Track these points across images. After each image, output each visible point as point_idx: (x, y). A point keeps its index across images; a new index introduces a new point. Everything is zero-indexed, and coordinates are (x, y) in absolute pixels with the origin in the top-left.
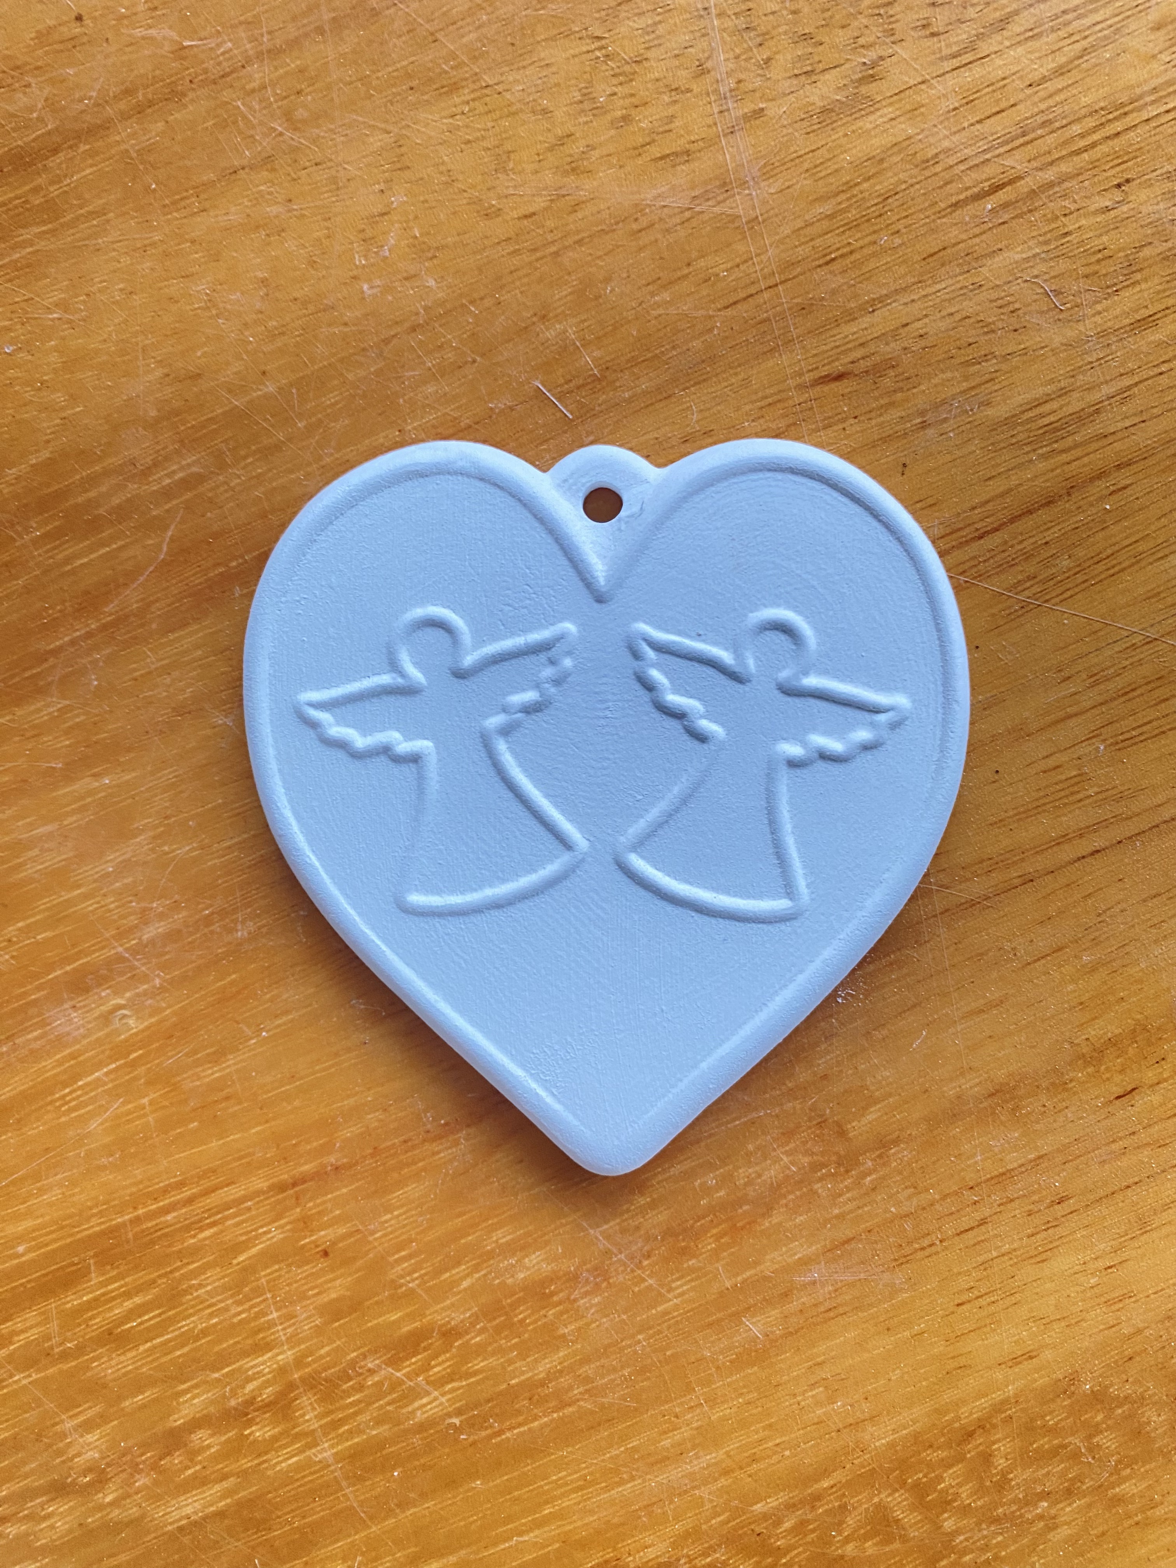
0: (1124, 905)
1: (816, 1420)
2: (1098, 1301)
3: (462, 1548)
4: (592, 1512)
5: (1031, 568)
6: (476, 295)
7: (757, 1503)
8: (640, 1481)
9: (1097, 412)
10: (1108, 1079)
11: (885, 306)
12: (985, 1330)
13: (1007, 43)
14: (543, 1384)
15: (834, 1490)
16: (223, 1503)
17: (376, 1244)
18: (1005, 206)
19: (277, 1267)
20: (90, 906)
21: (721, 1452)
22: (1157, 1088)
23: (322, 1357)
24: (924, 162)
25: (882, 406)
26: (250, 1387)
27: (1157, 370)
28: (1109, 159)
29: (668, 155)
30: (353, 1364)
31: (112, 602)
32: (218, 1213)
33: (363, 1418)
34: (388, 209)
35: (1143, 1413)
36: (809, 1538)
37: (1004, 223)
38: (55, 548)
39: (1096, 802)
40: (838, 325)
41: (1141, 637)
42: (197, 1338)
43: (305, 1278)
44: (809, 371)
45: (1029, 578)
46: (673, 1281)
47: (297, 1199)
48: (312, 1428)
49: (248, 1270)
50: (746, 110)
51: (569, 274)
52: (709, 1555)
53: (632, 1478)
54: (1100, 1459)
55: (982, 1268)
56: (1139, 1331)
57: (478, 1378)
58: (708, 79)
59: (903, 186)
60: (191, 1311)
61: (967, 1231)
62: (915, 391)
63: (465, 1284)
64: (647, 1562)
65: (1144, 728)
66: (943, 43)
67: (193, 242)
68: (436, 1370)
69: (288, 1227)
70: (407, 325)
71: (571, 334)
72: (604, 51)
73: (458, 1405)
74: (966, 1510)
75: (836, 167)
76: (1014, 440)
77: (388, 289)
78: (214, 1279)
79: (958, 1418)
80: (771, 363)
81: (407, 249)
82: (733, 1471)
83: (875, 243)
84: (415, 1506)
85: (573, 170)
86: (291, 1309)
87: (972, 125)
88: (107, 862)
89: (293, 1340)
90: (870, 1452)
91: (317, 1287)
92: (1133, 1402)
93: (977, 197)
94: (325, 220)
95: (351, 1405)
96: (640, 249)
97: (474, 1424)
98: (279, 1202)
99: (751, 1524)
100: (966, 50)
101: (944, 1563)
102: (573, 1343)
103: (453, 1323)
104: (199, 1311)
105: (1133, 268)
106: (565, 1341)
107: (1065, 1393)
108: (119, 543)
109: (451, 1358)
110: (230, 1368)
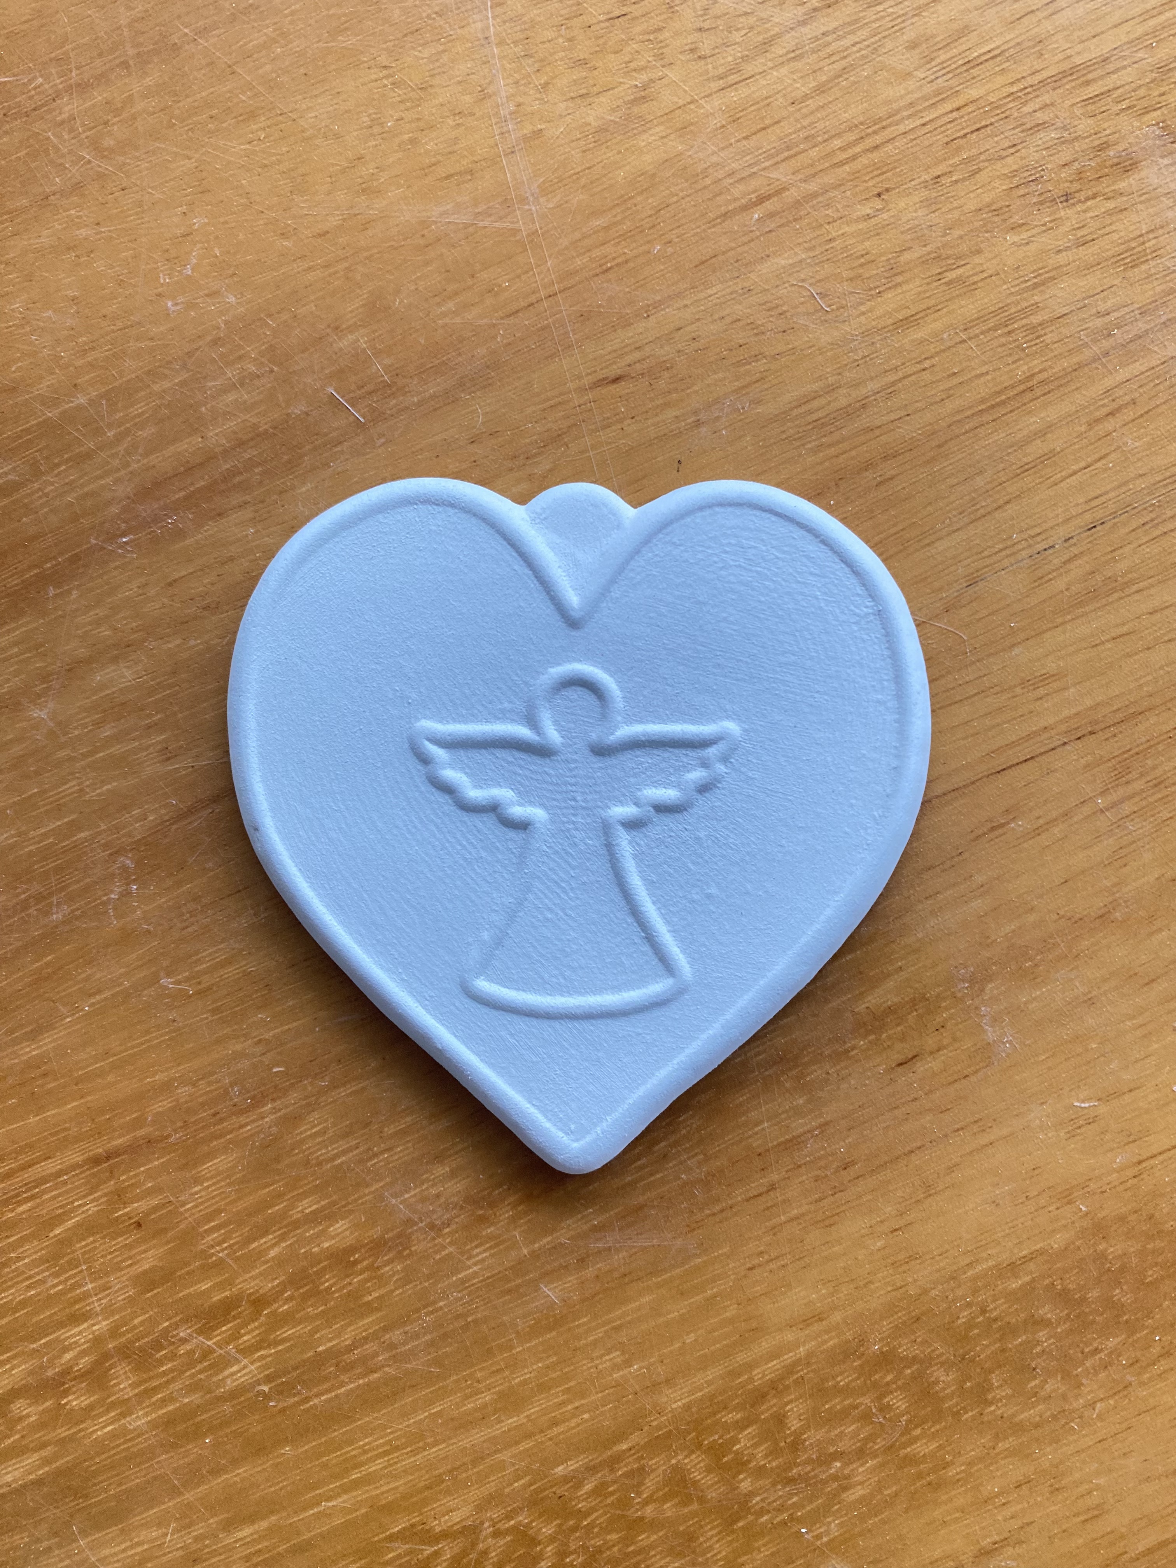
1: (614, 1383)
2: (885, 1263)
3: (272, 1513)
4: (396, 1477)
6: (273, 310)
7: (558, 1465)
8: (444, 1445)
9: (863, 407)
10: (889, 1047)
11: (658, 312)
12: (775, 1293)
13: (770, 64)
14: (350, 1349)
15: (632, 1452)
16: (42, 1471)
17: (186, 1215)
18: (771, 215)
19: (91, 1239)
21: (522, 1416)
22: (937, 1055)
23: (135, 1327)
24: (693, 176)
25: (658, 407)
26: (68, 1356)
27: (919, 367)
28: (869, 170)
29: (452, 175)
30: (166, 1333)
32: (36, 1187)
33: (177, 1385)
34: (190, 230)
35: (932, 1373)
36: (609, 1501)
37: (769, 232)
40: (615, 331)
42: (16, 1309)
43: (118, 1250)
44: (588, 374)
46: (473, 1249)
47: (111, 1172)
48: (127, 1396)
49: (65, 1242)
50: (525, 131)
51: (360, 287)
52: (512, 1519)
53: (436, 1443)
54: (890, 1420)
55: (771, 1233)
56: (925, 1292)
57: (286, 1345)
58: (490, 103)
59: (675, 199)
60: (9, 1283)
61: (756, 1196)
62: (689, 391)
63: (272, 1253)
64: (452, 1526)
66: (710, 66)
68: (245, 1338)
69: (103, 1200)
70: (209, 338)
71: (363, 343)
72: (391, 79)
73: (267, 1373)
74: (760, 1471)
75: (610, 182)
76: (784, 436)
77: (191, 305)
78: (32, 1251)
79: (751, 1380)
80: (551, 368)
81: (208, 268)
82: (534, 1434)
84: (227, 1472)
85: (363, 191)
86: (105, 1280)
87: (738, 141)
89: (108, 1311)
90: (666, 1415)
91: (131, 1258)
92: (921, 1362)
93: (745, 208)
94: (131, 241)
95: (164, 1373)
96: (427, 263)
97: (281, 1391)
98: (94, 1175)
99: (551, 1487)
100: (731, 72)
101: (740, 1524)
102: (378, 1309)
103: (261, 1291)
104: (17, 1283)
105: (894, 271)
106: (369, 1309)
107: (854, 1354)
109: (260, 1326)
110: (48, 1339)
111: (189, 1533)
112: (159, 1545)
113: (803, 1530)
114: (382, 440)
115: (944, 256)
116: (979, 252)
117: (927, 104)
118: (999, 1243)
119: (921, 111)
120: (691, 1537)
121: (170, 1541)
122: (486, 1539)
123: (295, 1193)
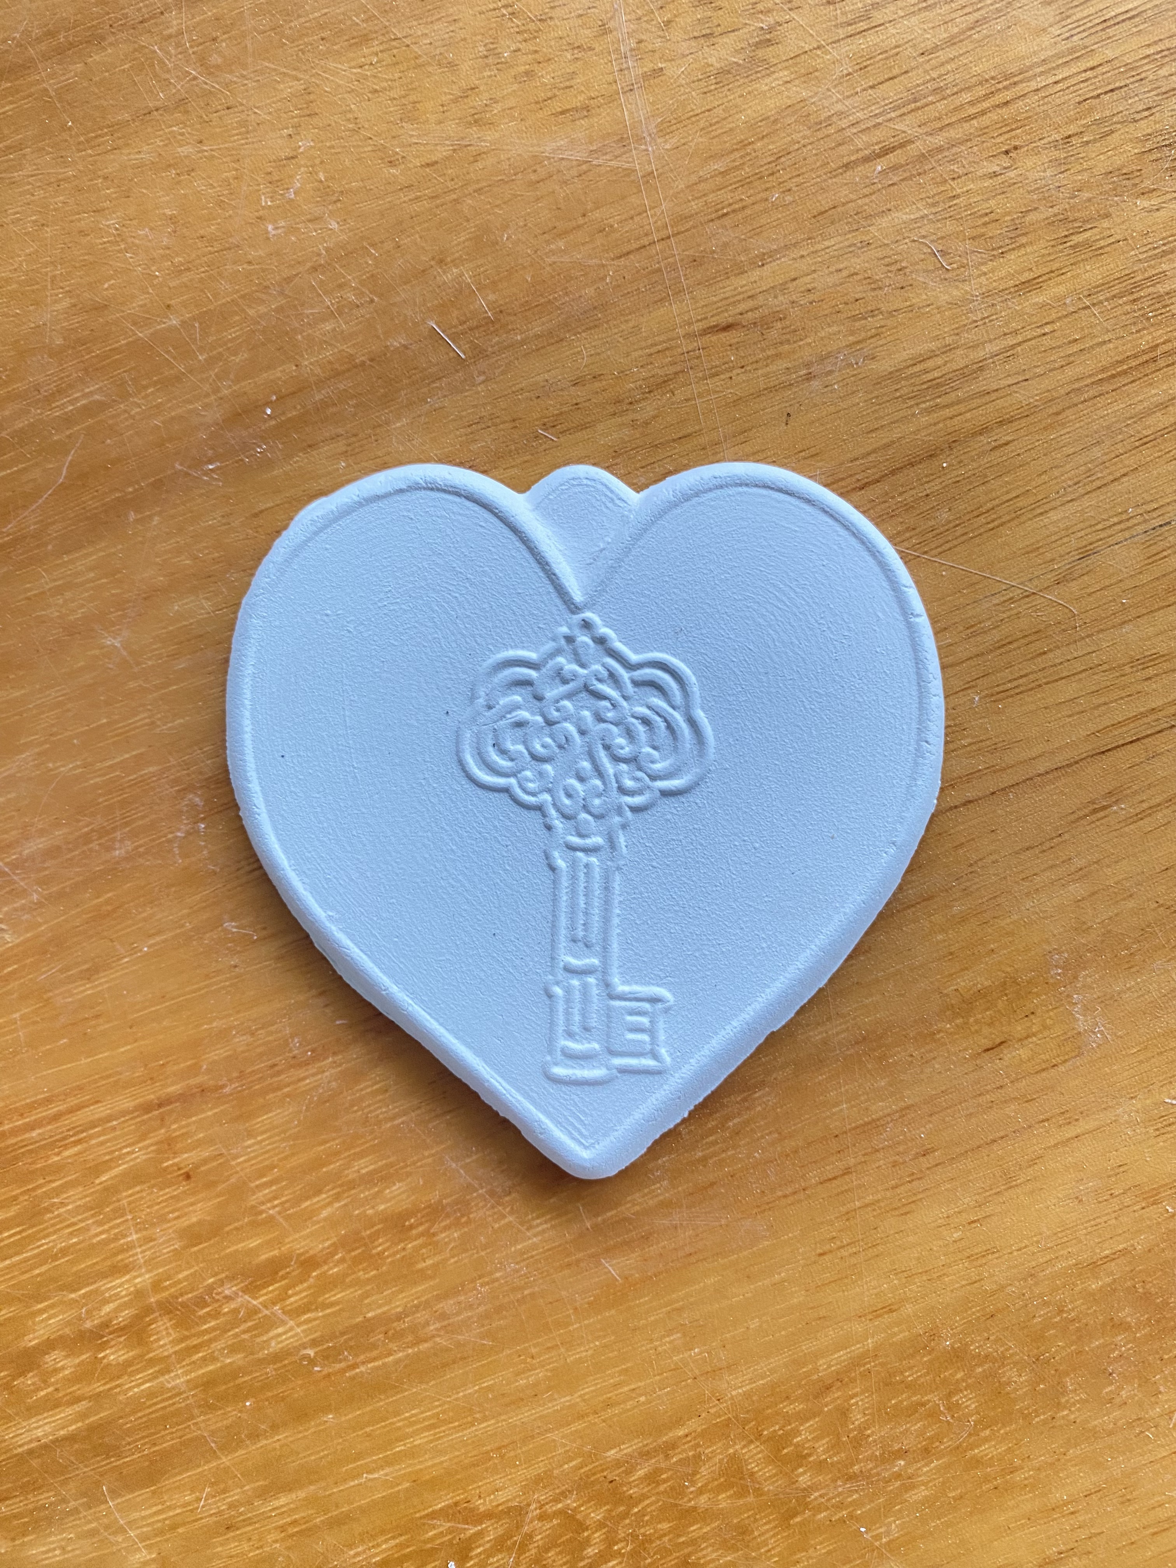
0: (996, 857)
1: (673, 1366)
2: (961, 1255)
3: (311, 1483)
4: (442, 1452)
6: (376, 239)
7: (611, 1448)
8: (493, 1421)
9: (981, 369)
10: (977, 1031)
11: (774, 261)
12: (846, 1281)
14: (399, 1318)
15: (689, 1439)
16: (74, 1427)
17: (238, 1169)
18: (894, 168)
19: (138, 1188)
21: (576, 1395)
22: (1026, 1042)
23: (179, 1282)
24: (816, 123)
25: (768, 357)
26: (107, 1309)
27: (1040, 331)
28: (998, 126)
29: (568, 110)
30: (210, 1289)
31: (10, 523)
32: (82, 1131)
33: (217, 1346)
34: (294, 153)
35: (1004, 1372)
36: (662, 1488)
37: (892, 185)
39: (969, 753)
40: (728, 278)
41: (1019, 591)
42: (55, 1258)
43: (166, 1200)
44: (698, 321)
45: (907, 529)
46: (534, 1219)
47: (162, 1120)
48: (166, 1354)
49: (110, 1190)
50: (645, 69)
51: (468, 221)
52: (560, 1502)
53: (485, 1419)
54: (959, 1419)
55: (844, 1218)
56: (1002, 1288)
57: (334, 1309)
58: (609, 38)
59: (797, 146)
60: (51, 1230)
61: (830, 1180)
62: (801, 343)
63: (324, 1214)
64: (497, 1506)
65: (1021, 681)
66: (839, 12)
67: (106, 178)
68: (292, 1299)
69: (152, 1148)
70: (309, 265)
71: (468, 278)
72: (510, 9)
73: (312, 1337)
74: (821, 1465)
75: (731, 126)
76: (897, 395)
77: (292, 230)
78: (76, 1197)
79: (816, 1370)
80: (660, 312)
81: (311, 192)
82: (587, 1415)
83: (767, 200)
84: (266, 1438)
85: (476, 121)
86: (149, 1232)
87: (864, 90)
89: (150, 1263)
90: (726, 1402)
91: (177, 1210)
92: (995, 1360)
93: (868, 159)
94: (234, 161)
95: (206, 1331)
96: (538, 199)
97: (328, 1356)
98: (144, 1122)
99: (603, 1471)
100: (861, 19)
101: (798, 1519)
102: (431, 1278)
103: (311, 1252)
104: (59, 1230)
105: (1019, 232)
106: (423, 1275)
107: (924, 1348)
108: (20, 466)
109: (309, 1288)
110: (87, 1289)
111: (224, 1499)
112: (191, 1511)
113: (863, 1530)
114: (482, 378)
115: (1071, 218)
116: (1107, 216)
117: (1060, 61)
118: (1081, 1242)
119: (1054, 69)
120: (743, 1531)
121: (203, 1507)
122: (531, 1521)
123: (352, 1151)
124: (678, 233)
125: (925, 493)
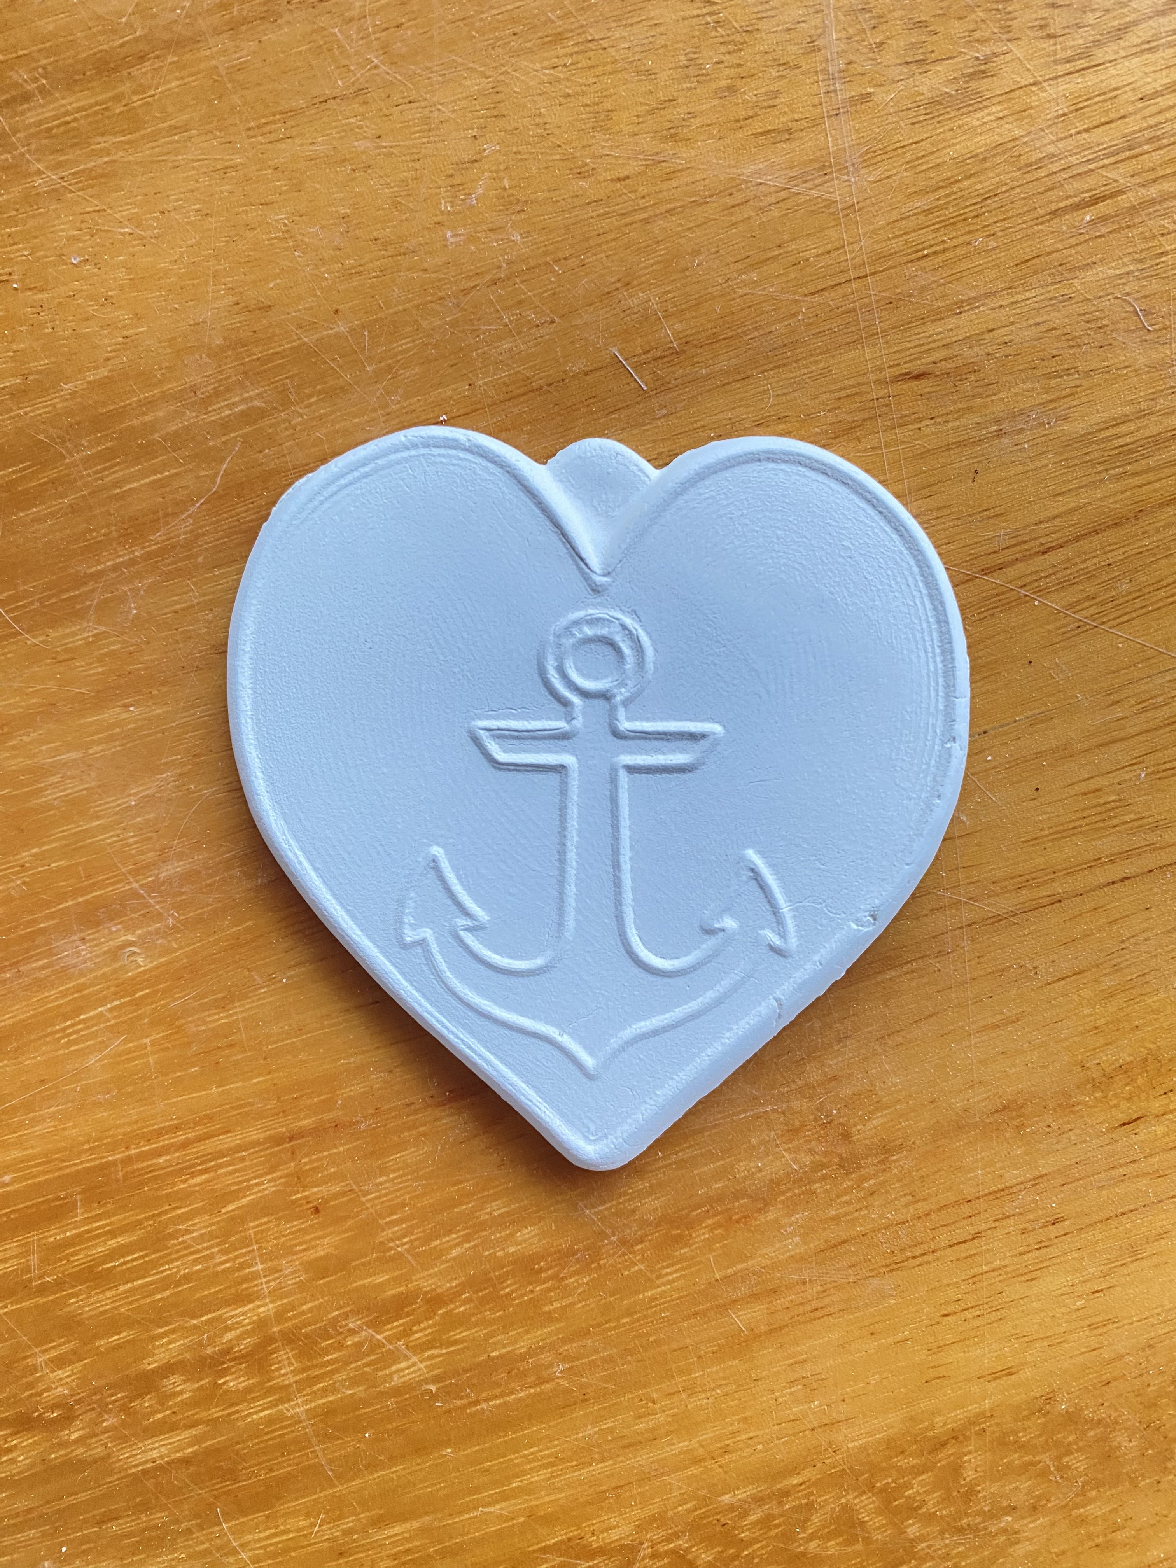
0: (1149, 934)
1: (792, 1417)
2: (1082, 1323)
3: (426, 1513)
4: (559, 1490)
5: (1091, 588)
6: (560, 255)
7: (725, 1493)
8: (611, 1462)
10: (1115, 1106)
11: (972, 309)
12: (968, 1342)
13: (1123, 53)
14: (523, 1358)
15: (803, 1487)
16: (190, 1450)
17: (368, 1205)
18: (1104, 219)
19: (265, 1219)
20: (108, 838)
21: (694, 1441)
22: (1162, 1119)
23: (303, 1313)
24: (1027, 165)
25: (959, 410)
26: (229, 1336)
29: (770, 131)
30: (334, 1322)
31: (159, 531)
32: (213, 1160)
33: (339, 1377)
34: (478, 156)
35: (1114, 1437)
36: (773, 1533)
37: (1100, 236)
38: (105, 469)
39: (1131, 829)
40: (924, 324)
42: (178, 1284)
43: (294, 1233)
44: (890, 367)
45: (1088, 598)
46: (663, 1268)
47: (293, 1153)
48: (287, 1382)
49: (237, 1220)
50: (853, 94)
51: (658, 242)
52: (673, 1541)
53: (603, 1460)
54: (1068, 1479)
55: (971, 1281)
56: (1120, 1357)
57: (458, 1347)
58: (818, 56)
59: (1004, 188)
60: (174, 1256)
61: (959, 1243)
62: (994, 398)
63: (454, 1253)
64: (610, 1543)
66: (1059, 47)
67: (276, 169)
68: (417, 1336)
69: (282, 1180)
70: (488, 277)
71: (654, 304)
72: (715, 17)
73: (436, 1372)
74: (931, 1518)
75: (939, 161)
76: (1088, 458)
77: (472, 238)
78: (201, 1225)
79: (932, 1427)
80: (851, 355)
81: (494, 200)
82: (704, 1460)
83: (969, 243)
84: (383, 1469)
85: (672, 136)
86: (276, 1262)
87: (1079, 133)
88: (130, 795)
89: (276, 1294)
90: (842, 1453)
91: (305, 1242)
92: (1107, 1426)
93: (1077, 207)
94: (414, 161)
95: (328, 1363)
96: (732, 225)
97: (451, 1392)
98: (273, 1154)
99: (717, 1514)
100: (1080, 56)
102: (558, 1320)
103: (439, 1291)
104: (185, 1256)
106: (549, 1318)
107: (1039, 1411)
108: (173, 471)
109: (434, 1325)
110: (210, 1316)
111: (338, 1526)
112: (305, 1536)
114: (664, 411)
121: (317, 1532)
122: (643, 1559)
123: (486, 1193)
124: (874, 273)
125: (1107, 562)
